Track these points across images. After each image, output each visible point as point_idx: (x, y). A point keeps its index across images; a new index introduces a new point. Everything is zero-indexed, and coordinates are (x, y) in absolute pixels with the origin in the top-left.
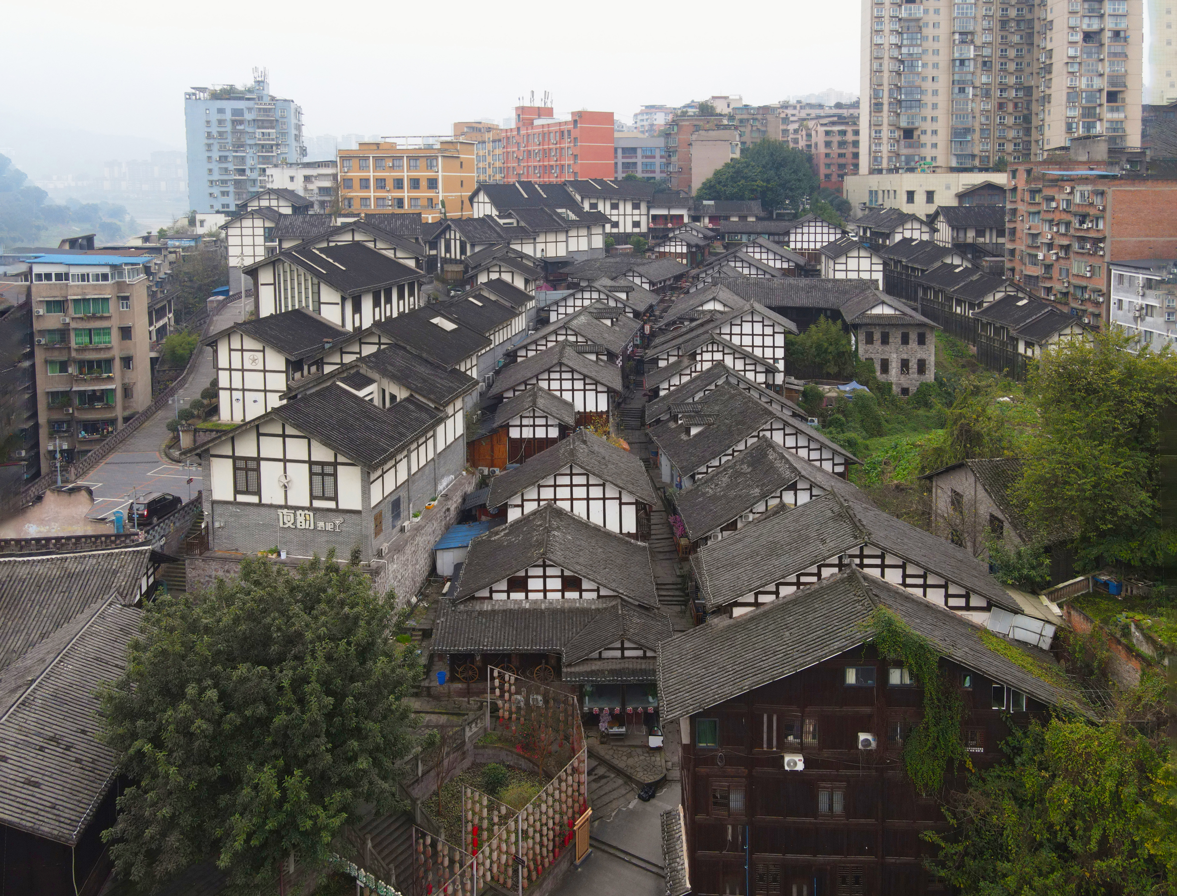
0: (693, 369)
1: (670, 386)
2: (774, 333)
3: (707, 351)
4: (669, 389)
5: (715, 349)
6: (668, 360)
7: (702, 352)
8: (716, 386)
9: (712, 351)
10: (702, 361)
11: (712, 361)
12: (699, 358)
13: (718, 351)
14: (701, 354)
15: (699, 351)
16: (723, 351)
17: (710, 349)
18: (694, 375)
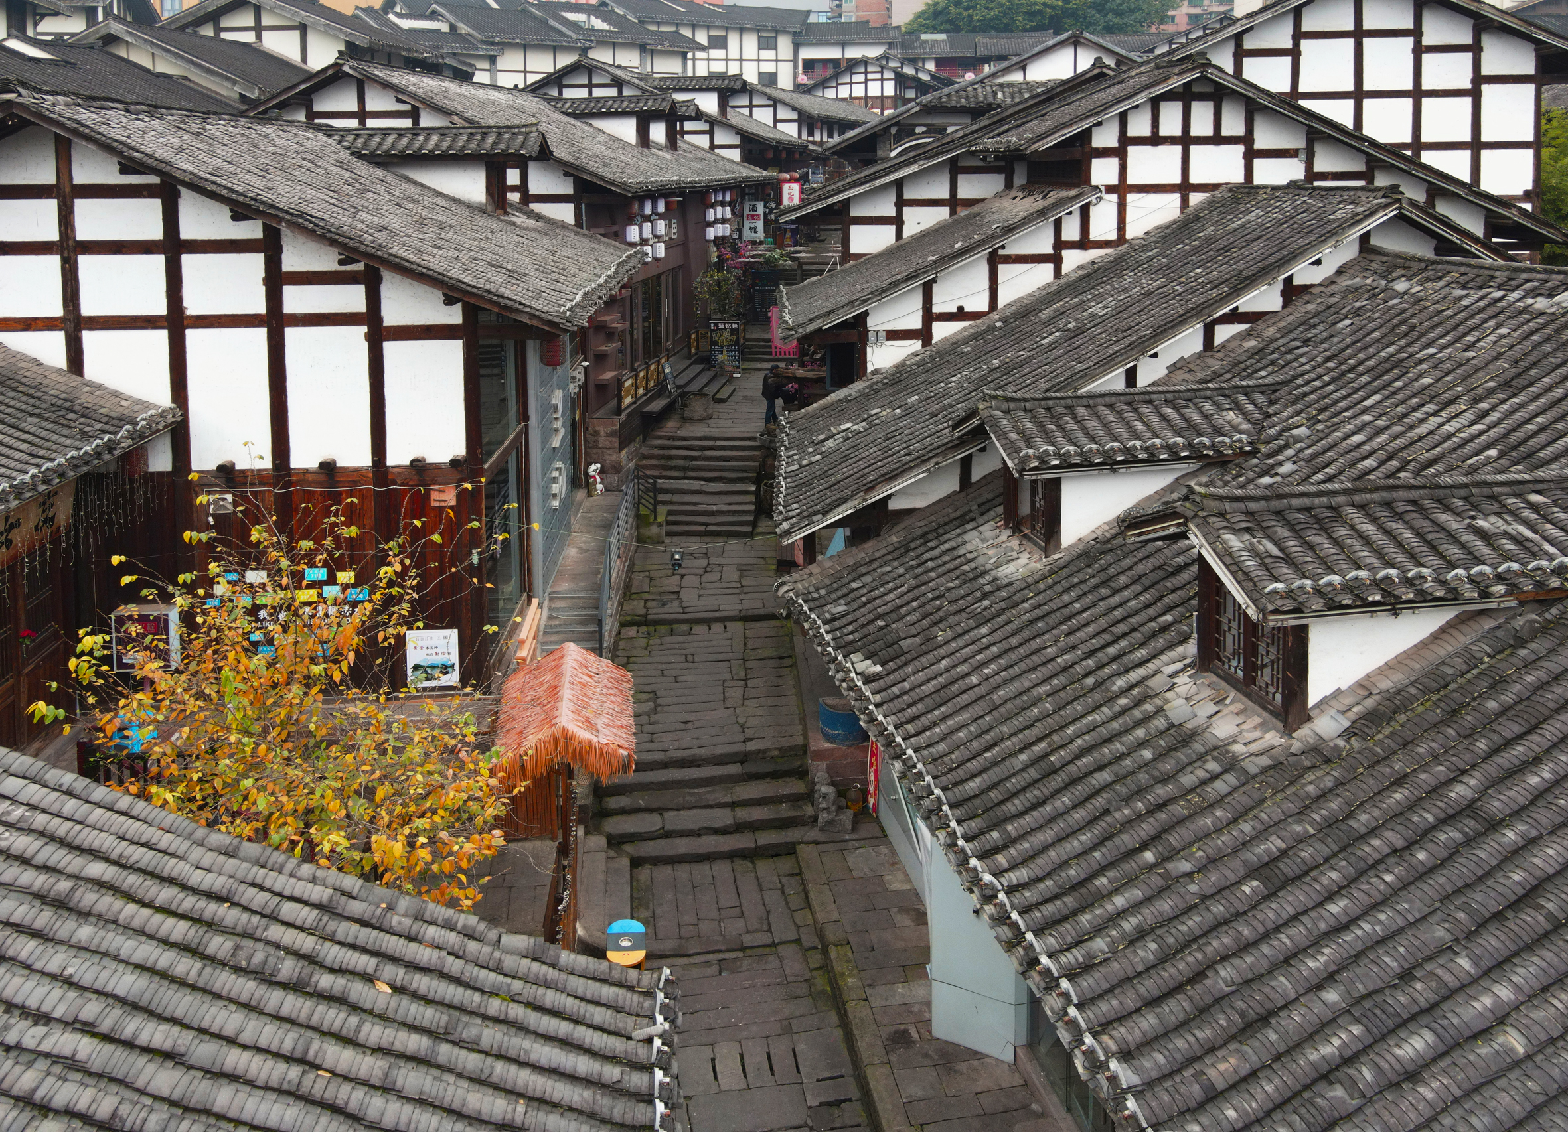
0: (1071, 231)
1: (929, 317)
2: (1479, 79)
3: (1155, 140)
4: (924, 335)
5: (1202, 124)
6: (897, 221)
7: (1126, 141)
8: (1291, 292)
9: (1186, 141)
10: (1121, 189)
11: (1185, 188)
12: (1103, 172)
13: (1217, 139)
14: (1120, 153)
15: (1106, 137)
16: (1247, 140)
17: (1171, 124)
18: (1073, 260)
